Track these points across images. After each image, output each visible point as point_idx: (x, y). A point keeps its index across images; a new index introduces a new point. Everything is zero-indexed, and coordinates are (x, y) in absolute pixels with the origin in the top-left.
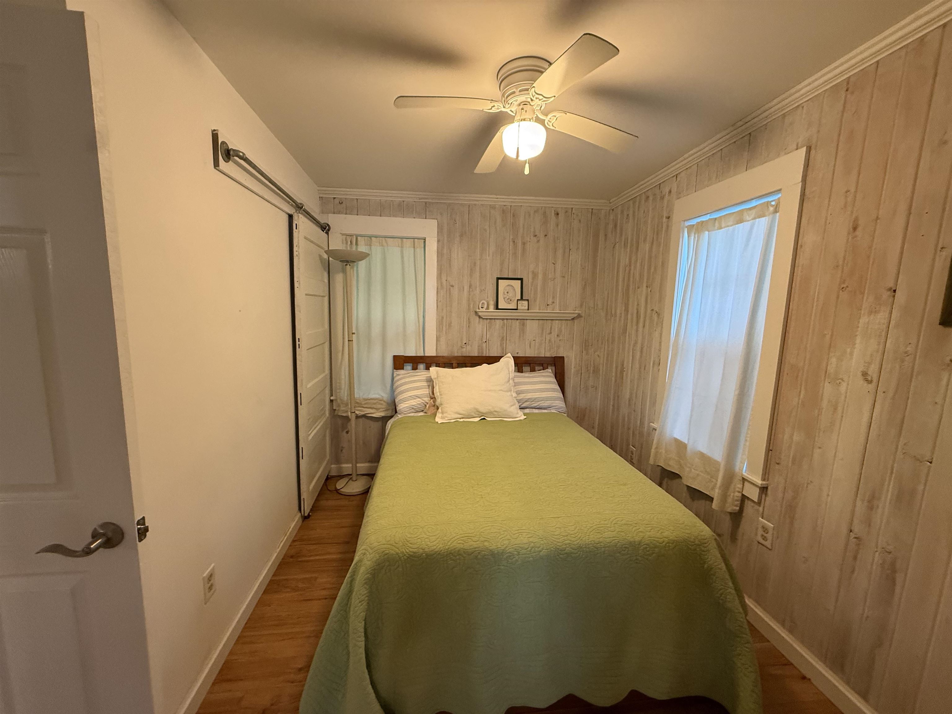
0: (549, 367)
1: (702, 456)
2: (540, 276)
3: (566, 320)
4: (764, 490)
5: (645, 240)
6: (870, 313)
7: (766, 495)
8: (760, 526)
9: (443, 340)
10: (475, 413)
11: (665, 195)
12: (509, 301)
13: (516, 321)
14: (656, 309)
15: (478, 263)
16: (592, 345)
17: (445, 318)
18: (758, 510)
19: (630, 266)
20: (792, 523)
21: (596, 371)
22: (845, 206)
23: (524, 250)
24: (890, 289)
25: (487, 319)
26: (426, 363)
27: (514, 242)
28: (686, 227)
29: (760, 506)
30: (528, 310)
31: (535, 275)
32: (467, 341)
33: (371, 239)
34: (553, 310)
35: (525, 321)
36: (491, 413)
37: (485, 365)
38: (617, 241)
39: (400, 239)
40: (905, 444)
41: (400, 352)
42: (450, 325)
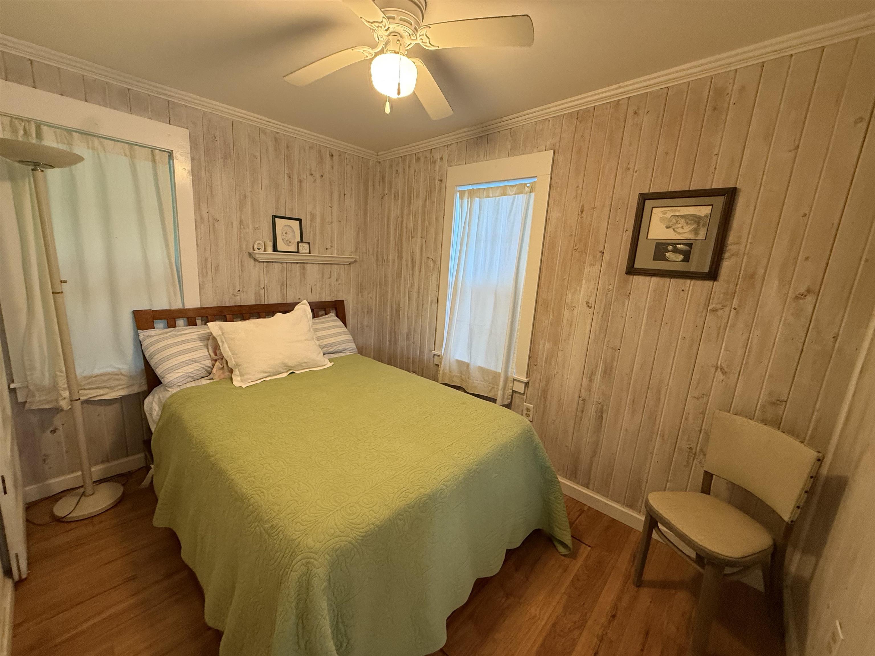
0: (331, 311)
1: (482, 369)
2: (318, 219)
3: (343, 264)
4: (527, 384)
5: (417, 196)
6: (591, 265)
7: (528, 387)
8: (524, 408)
9: (209, 288)
10: (283, 369)
11: (437, 160)
12: (288, 243)
13: (296, 264)
14: (432, 257)
15: (249, 195)
16: (365, 288)
17: (209, 260)
18: (523, 398)
19: (402, 217)
20: (545, 401)
21: (370, 312)
22: (576, 197)
23: (301, 187)
24: (601, 252)
25: (264, 262)
26: (188, 318)
27: (290, 177)
28: (458, 191)
29: (524, 395)
30: (310, 253)
31: (313, 217)
32: (242, 287)
33: (71, 135)
34: (332, 255)
35: (305, 265)
36: (300, 365)
37: (279, 315)
38: (386, 192)
39: (127, 146)
40: (608, 342)
41: (144, 305)
42: (217, 268)
